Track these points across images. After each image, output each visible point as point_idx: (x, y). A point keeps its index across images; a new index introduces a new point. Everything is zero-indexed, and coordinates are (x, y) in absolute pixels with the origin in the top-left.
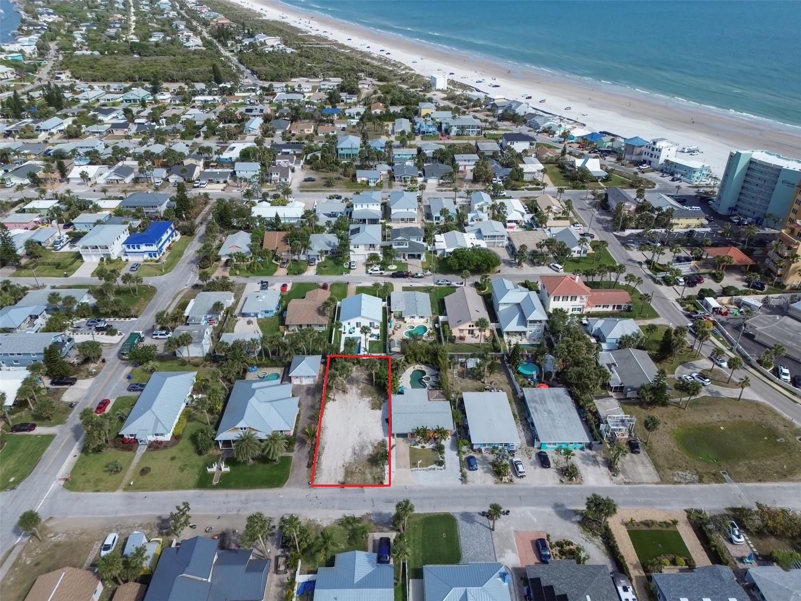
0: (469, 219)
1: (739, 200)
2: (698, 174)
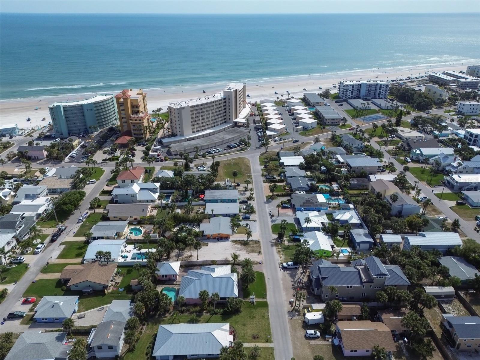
2: (17, 130)
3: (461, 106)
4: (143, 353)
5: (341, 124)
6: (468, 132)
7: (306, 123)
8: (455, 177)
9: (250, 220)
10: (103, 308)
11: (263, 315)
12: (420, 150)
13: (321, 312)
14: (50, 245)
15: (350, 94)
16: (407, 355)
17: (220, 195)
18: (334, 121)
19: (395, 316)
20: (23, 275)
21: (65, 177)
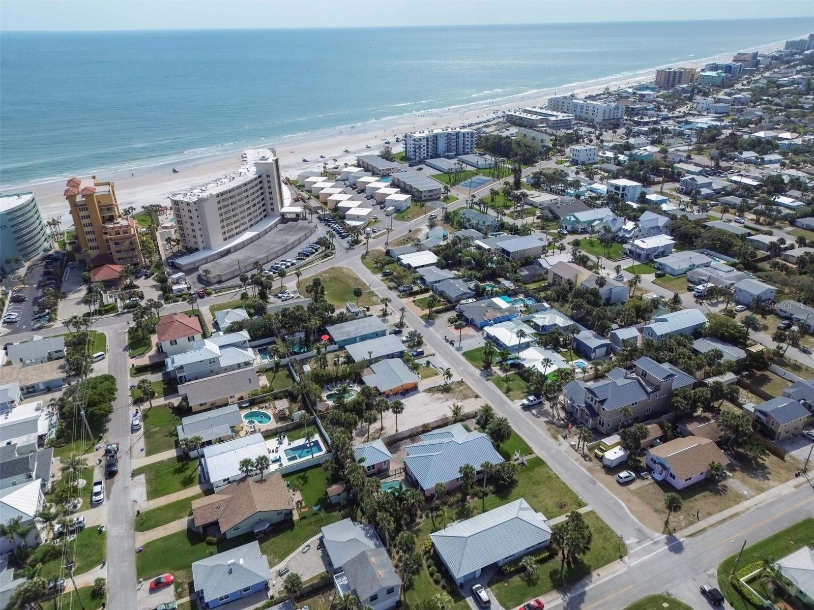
3: (575, 152)
4: (430, 584)
5: (442, 197)
6: (612, 185)
7: (398, 201)
8: (638, 242)
9: (425, 355)
10: (308, 546)
11: (547, 475)
12: (575, 217)
13: (619, 447)
14: (113, 483)
15: (425, 152)
16: (738, 464)
17: (357, 329)
18: (432, 194)
19: (700, 423)
20: (106, 547)
21: (33, 361)
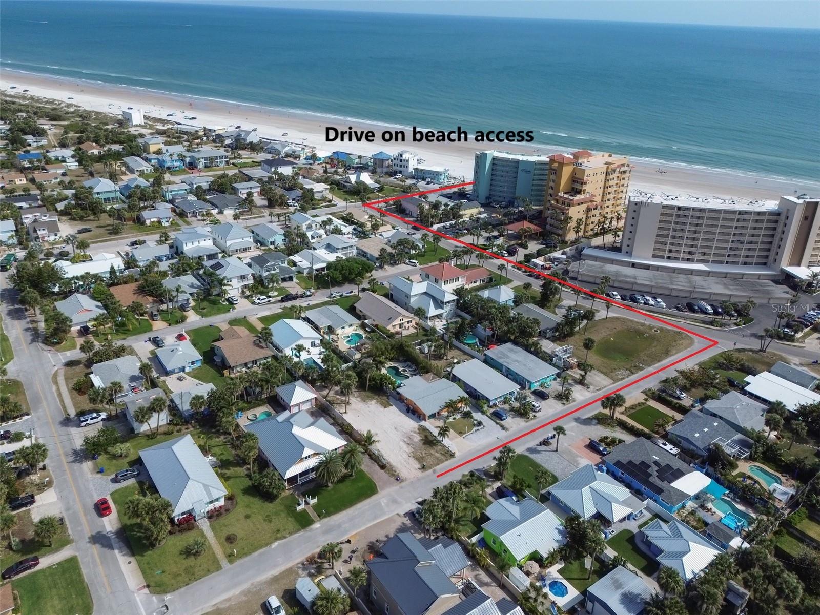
0: (310, 238)
1: (490, 190)
2: (443, 177)
9: (499, 421)
11: (281, 529)
14: (275, 303)
17: (516, 361)
